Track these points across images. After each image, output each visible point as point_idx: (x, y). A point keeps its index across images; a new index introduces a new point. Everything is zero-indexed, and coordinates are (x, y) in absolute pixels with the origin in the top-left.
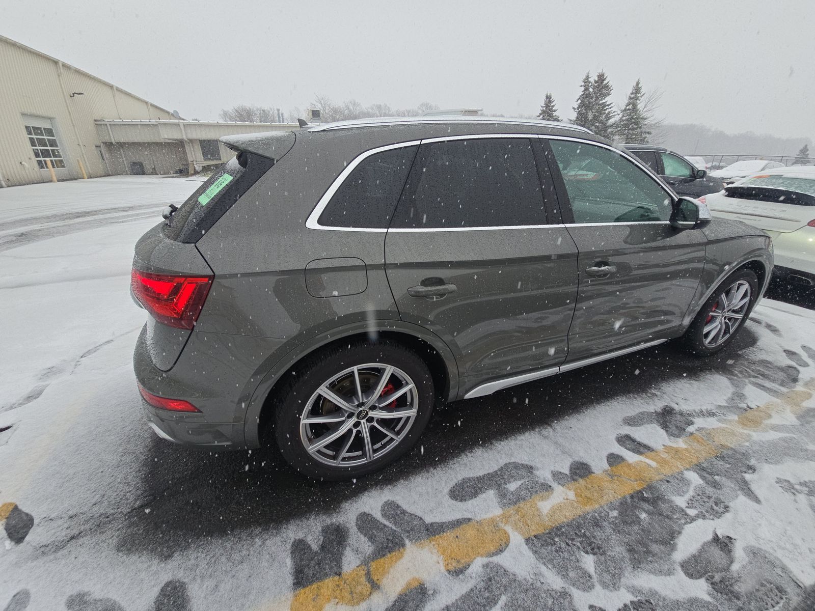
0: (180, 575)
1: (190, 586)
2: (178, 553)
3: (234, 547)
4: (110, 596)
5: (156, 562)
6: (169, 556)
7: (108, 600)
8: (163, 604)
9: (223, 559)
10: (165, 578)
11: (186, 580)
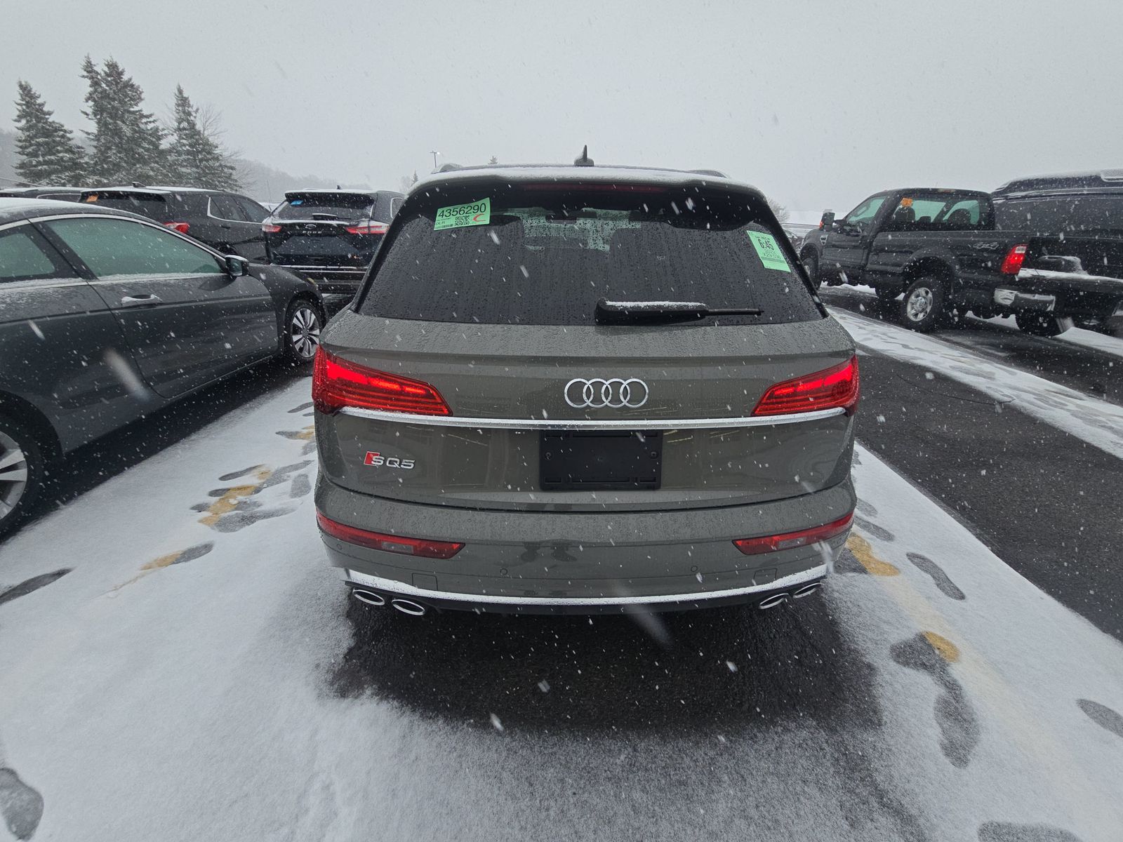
0: (886, 652)
1: (893, 643)
2: (864, 659)
3: (845, 613)
4: (932, 715)
5: (879, 679)
6: (869, 666)
7: (937, 716)
8: (915, 662)
9: (860, 619)
10: (893, 665)
11: (889, 646)
